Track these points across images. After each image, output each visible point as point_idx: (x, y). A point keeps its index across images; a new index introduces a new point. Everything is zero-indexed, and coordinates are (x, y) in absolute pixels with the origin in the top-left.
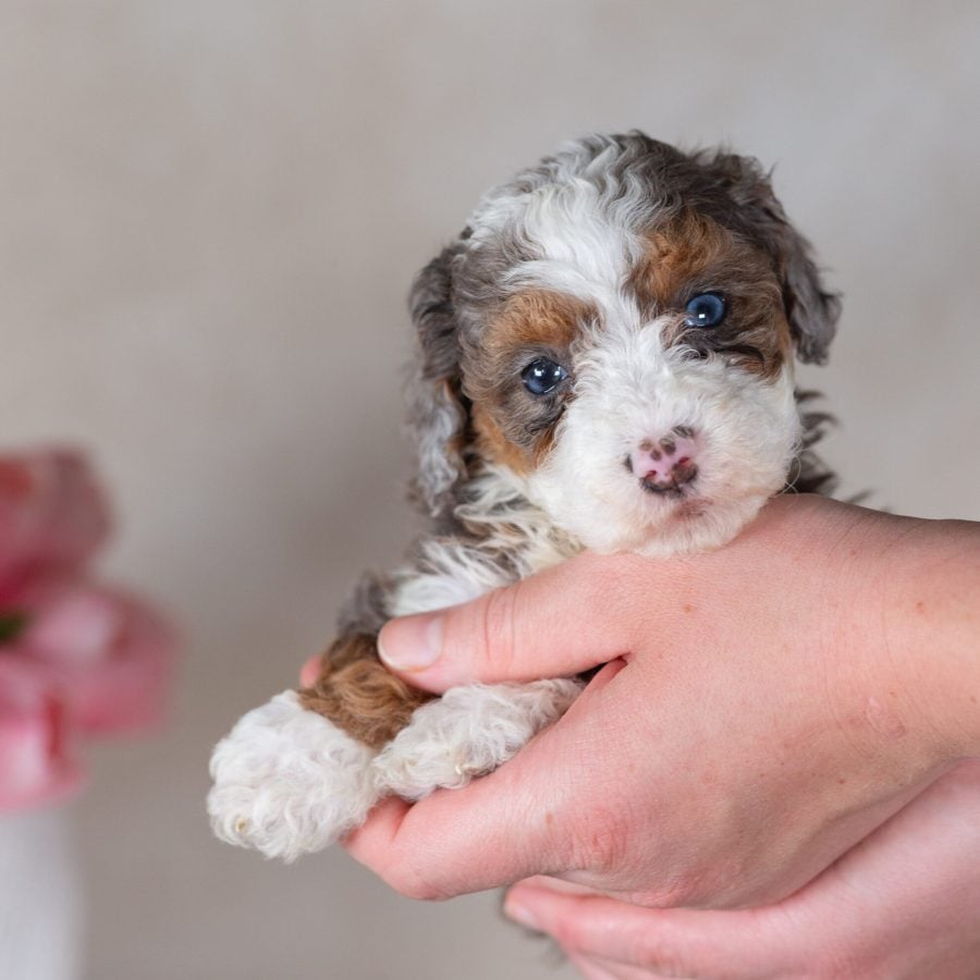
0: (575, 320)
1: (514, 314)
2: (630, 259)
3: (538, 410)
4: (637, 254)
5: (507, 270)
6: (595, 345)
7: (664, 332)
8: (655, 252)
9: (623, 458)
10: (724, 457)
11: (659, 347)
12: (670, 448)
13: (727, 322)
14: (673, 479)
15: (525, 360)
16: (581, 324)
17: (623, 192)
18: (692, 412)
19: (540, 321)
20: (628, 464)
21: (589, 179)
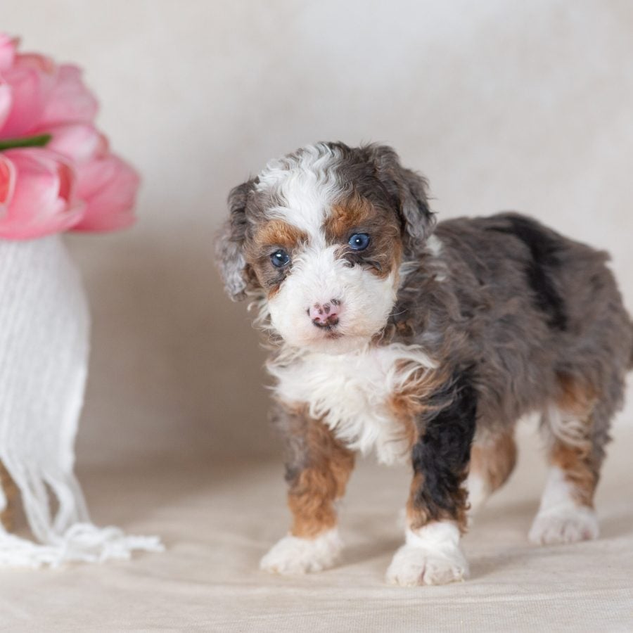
0: (297, 239)
1: (270, 229)
2: (325, 216)
3: (276, 273)
4: (329, 214)
5: (271, 207)
6: (304, 252)
7: (336, 252)
8: (337, 214)
9: (306, 309)
10: (352, 317)
11: (333, 258)
12: (327, 309)
13: (367, 249)
14: (327, 323)
15: (273, 250)
16: (299, 241)
17: (327, 181)
18: (341, 293)
19: (281, 236)
20: (308, 311)
21: (313, 171)
